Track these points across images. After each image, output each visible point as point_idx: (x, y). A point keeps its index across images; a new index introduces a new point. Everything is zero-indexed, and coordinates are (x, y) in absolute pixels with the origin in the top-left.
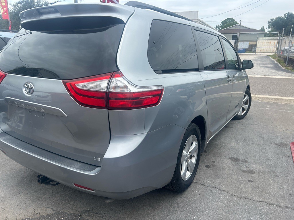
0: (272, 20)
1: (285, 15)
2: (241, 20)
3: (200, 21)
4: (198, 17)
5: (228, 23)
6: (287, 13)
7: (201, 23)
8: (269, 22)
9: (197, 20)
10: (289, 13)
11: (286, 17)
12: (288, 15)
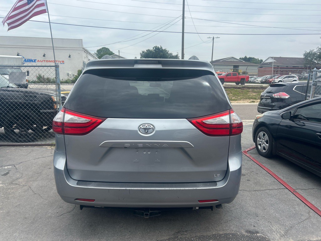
0: (143, 52)
1: (153, 48)
2: (119, 51)
3: (85, 50)
4: (82, 45)
5: (103, 52)
6: (155, 47)
7: (86, 51)
8: (141, 53)
9: (82, 49)
10: (156, 46)
11: (154, 50)
12: (156, 48)
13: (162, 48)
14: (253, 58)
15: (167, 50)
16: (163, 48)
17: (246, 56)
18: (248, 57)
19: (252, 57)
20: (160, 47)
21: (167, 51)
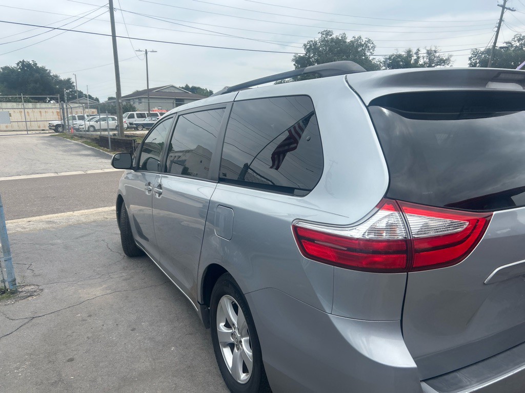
1: (18, 64)
6: (20, 62)
10: (23, 61)
11: (20, 68)
12: (23, 65)
13: (36, 64)
14: (199, 88)
15: (46, 68)
16: (39, 65)
17: (187, 85)
18: (190, 86)
19: (197, 86)
20: (31, 62)
21: (47, 70)
